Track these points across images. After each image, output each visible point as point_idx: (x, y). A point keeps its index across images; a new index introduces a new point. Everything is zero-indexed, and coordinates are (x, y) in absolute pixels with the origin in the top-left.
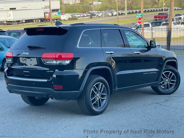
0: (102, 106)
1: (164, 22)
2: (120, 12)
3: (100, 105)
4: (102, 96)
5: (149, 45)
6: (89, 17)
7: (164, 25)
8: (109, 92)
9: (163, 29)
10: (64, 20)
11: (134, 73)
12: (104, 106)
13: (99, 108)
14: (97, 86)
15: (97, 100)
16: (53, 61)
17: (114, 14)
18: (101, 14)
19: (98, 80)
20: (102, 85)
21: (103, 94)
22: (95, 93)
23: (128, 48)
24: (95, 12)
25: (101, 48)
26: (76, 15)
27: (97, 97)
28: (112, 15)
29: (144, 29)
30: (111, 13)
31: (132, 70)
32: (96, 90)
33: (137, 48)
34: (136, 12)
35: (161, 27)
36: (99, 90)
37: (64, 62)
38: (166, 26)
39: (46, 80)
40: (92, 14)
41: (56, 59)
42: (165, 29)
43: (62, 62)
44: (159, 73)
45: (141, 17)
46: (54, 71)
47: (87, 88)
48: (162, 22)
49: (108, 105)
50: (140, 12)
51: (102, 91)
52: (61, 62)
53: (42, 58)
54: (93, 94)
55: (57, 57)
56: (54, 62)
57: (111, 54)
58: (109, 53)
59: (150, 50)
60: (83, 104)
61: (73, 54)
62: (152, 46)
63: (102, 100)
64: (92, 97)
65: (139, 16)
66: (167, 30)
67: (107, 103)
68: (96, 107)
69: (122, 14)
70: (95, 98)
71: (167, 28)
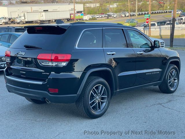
0: (102, 108)
1: (168, 22)
2: (132, 14)
3: (99, 108)
4: (102, 99)
5: (153, 45)
6: (106, 18)
7: (168, 24)
8: (110, 94)
9: (167, 28)
10: (86, 20)
11: (137, 74)
12: (104, 108)
13: (98, 111)
14: (97, 88)
15: (96, 103)
16: (49, 62)
17: (127, 16)
18: (116, 15)
19: (98, 82)
20: (102, 87)
21: (103, 96)
22: (95, 95)
23: (131, 48)
24: (111, 13)
25: (102, 48)
26: (96, 16)
27: (96, 99)
28: (125, 16)
29: (151, 28)
30: (124, 14)
31: (135, 71)
32: (95, 93)
33: (141, 48)
34: (145, 14)
35: (166, 26)
36: (99, 92)
37: (60, 64)
38: (170, 25)
39: (41, 83)
40: (109, 15)
41: (51, 60)
42: (169, 28)
43: (59, 64)
44: (162, 73)
45: (149, 17)
46: (50, 73)
47: (85, 90)
48: (166, 22)
49: (108, 107)
50: (148, 14)
51: (102, 93)
52: (57, 64)
53: (38, 59)
54: (92, 97)
55: (53, 58)
56: (50, 64)
57: (113, 54)
58: (110, 54)
59: (154, 50)
60: (81, 107)
61: (70, 55)
62: (155, 45)
63: (102, 103)
64: (91, 100)
65: (146, 16)
66: (171, 29)
67: (108, 105)
68: (95, 110)
69: (133, 15)
70: (94, 101)
71: (171, 27)
